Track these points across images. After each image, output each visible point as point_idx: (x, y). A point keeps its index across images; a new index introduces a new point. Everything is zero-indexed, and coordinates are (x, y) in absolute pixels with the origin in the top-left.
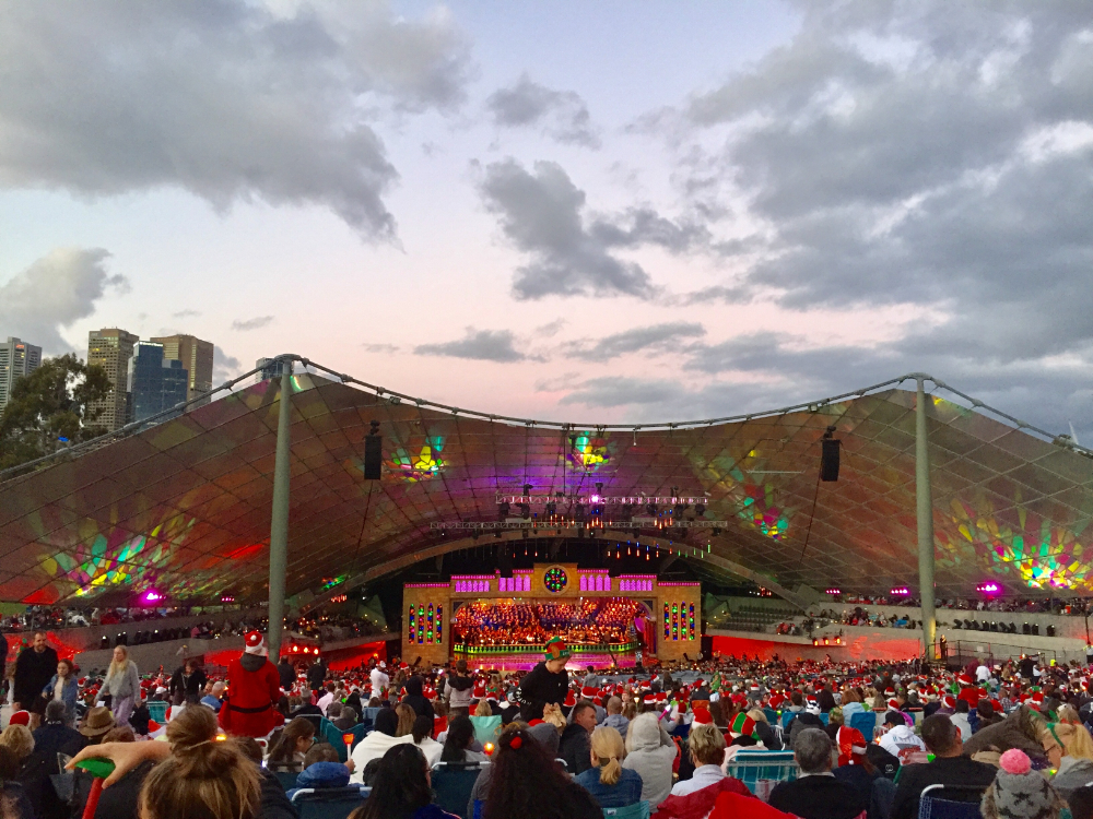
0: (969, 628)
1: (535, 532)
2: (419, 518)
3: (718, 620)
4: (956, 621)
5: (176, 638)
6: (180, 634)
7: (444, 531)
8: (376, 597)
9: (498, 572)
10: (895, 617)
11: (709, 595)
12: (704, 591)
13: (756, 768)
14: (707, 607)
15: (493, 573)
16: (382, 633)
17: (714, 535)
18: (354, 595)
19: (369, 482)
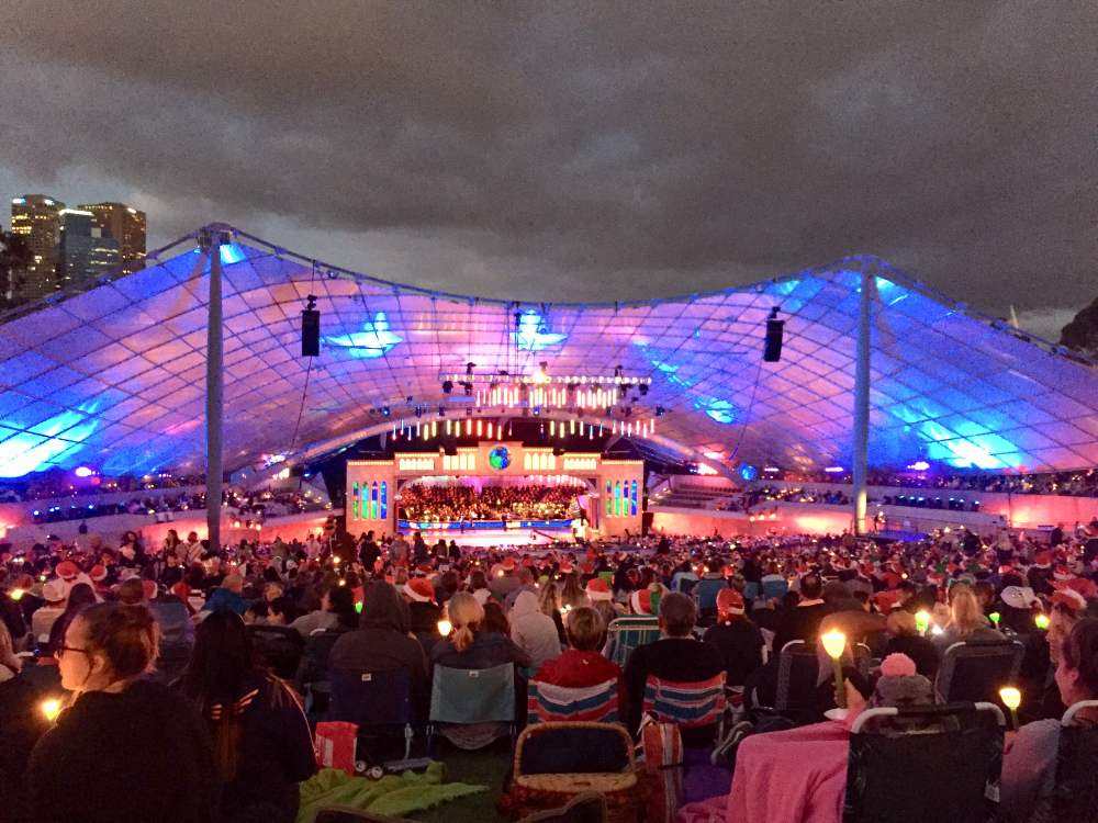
0: (897, 504)
1: (479, 411)
2: (361, 395)
3: (660, 497)
4: (885, 497)
5: (112, 513)
6: (117, 510)
7: (387, 409)
8: (320, 474)
9: (442, 450)
10: (829, 494)
11: (652, 473)
12: (647, 469)
13: (637, 632)
14: (649, 485)
15: (437, 451)
16: (326, 510)
17: (658, 414)
18: (297, 472)
19: (308, 358)
